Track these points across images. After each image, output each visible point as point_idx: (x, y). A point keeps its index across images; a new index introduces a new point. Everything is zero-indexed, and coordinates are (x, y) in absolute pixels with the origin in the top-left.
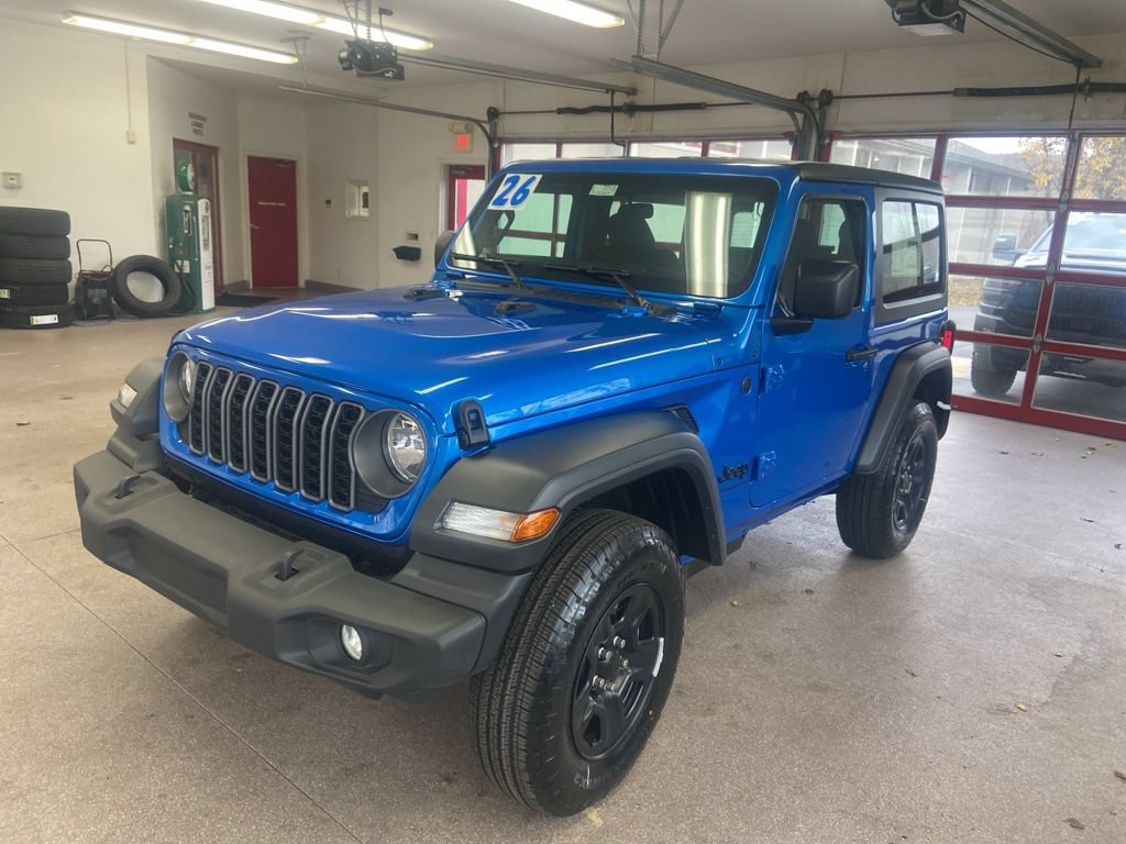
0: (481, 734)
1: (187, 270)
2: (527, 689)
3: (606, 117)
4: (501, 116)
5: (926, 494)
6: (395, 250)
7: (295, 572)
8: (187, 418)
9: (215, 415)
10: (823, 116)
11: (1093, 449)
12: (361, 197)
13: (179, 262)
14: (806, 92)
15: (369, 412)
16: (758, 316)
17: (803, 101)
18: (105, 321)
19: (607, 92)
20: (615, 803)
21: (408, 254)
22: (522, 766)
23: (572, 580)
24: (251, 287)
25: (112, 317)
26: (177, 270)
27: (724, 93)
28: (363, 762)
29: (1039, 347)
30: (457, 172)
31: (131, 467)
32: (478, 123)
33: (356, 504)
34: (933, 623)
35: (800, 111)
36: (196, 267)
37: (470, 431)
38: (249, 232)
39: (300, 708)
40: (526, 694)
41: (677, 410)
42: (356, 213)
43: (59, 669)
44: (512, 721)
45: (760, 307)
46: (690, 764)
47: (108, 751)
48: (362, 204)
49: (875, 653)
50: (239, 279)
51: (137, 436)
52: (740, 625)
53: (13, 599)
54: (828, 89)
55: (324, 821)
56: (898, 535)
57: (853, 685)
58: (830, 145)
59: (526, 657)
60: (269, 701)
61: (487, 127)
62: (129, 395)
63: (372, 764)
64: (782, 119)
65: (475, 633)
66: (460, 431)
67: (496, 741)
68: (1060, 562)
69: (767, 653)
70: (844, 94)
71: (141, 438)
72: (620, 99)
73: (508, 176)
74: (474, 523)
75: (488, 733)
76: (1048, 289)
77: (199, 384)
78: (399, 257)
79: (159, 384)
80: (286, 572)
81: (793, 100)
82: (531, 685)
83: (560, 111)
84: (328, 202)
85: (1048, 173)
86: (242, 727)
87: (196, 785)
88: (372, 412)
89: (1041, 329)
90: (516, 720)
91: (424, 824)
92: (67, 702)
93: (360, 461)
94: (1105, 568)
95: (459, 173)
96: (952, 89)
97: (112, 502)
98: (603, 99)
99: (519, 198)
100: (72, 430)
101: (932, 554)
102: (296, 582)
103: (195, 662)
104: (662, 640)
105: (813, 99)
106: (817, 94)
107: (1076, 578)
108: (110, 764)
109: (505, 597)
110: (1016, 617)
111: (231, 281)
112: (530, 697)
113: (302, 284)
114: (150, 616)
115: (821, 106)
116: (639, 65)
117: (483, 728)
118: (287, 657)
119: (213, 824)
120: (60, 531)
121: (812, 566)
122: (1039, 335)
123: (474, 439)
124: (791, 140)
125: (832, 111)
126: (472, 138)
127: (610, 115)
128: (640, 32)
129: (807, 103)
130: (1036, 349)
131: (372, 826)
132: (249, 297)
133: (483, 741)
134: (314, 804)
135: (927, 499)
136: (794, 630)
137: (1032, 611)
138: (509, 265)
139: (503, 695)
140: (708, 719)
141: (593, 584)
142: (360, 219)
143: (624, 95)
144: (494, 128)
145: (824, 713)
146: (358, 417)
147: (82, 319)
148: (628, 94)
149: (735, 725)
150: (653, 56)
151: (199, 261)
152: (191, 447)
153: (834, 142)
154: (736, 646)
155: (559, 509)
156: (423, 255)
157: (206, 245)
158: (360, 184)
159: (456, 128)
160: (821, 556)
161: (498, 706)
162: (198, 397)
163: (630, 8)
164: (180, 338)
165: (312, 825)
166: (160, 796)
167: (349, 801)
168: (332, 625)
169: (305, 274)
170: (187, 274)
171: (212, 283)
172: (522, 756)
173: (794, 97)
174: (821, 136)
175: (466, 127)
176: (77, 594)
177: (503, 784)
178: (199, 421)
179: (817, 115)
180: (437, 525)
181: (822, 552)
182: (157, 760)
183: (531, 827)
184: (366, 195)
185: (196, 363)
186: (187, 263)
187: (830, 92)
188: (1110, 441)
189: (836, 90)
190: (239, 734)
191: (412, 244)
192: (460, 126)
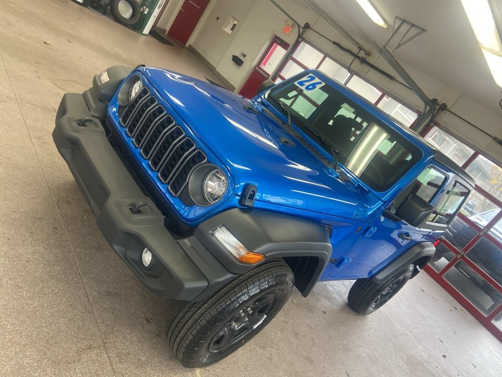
0: (175, 321)
1: (146, 13)
2: (206, 318)
3: (352, 58)
4: (309, 29)
5: (389, 298)
6: (233, 56)
7: (139, 212)
8: (126, 107)
9: (140, 115)
10: (438, 113)
11: (456, 309)
12: (232, 25)
13: (145, 7)
14: (437, 100)
15: (208, 162)
16: (382, 205)
17: (434, 103)
18: (102, 14)
19: (359, 48)
20: (209, 371)
21: (237, 61)
22: (185, 345)
23: (250, 283)
24: (166, 34)
25: (104, 13)
26: (142, 10)
27: (405, 79)
28: (117, 292)
29: (460, 257)
30: (277, 40)
31: (89, 110)
32: (299, 26)
33: (179, 196)
34: (365, 355)
35: (430, 106)
36: (150, 13)
37: (247, 199)
38: (179, 10)
39: (102, 251)
40: (204, 320)
41: (328, 227)
42: (226, 30)
43: (11, 173)
44: (192, 326)
45: (385, 202)
46: (246, 368)
47: (14, 226)
48: (231, 28)
49: (337, 356)
50: (163, 28)
51: (99, 99)
52: (292, 313)
53: (6, 127)
54: (446, 104)
55: (89, 312)
56: (370, 309)
57: (323, 367)
58: (432, 127)
59: (213, 304)
60: (91, 240)
61: (301, 30)
62: (105, 78)
63: (120, 295)
64: (421, 105)
65: (201, 288)
66: (243, 196)
67: (180, 328)
68: (423, 354)
69: (297, 332)
70: (451, 110)
71: (101, 100)
72: (362, 54)
73: (311, 75)
74: (226, 239)
75: (178, 323)
76: (479, 237)
77: (139, 96)
78: (233, 60)
79: (121, 83)
80: (135, 210)
81: (430, 100)
82: (208, 317)
83: (335, 43)
84: (218, 18)
85: (498, 180)
86: (75, 246)
87: (44, 264)
88: (210, 163)
89: (465, 250)
90: (194, 327)
91: (129, 337)
92: (7, 191)
93: (192, 180)
94: (438, 366)
95: (277, 41)
96: (494, 136)
97: (75, 124)
98: (355, 50)
99: (310, 87)
100: (65, 58)
101: (378, 322)
102: (137, 217)
103: (69, 203)
104: (265, 316)
105: (437, 104)
106: (441, 103)
107: (426, 365)
108: (13, 233)
109: (221, 280)
110: (397, 370)
111: (160, 27)
112: (205, 321)
113: (187, 45)
114: (60, 169)
115: (439, 109)
116: (383, 51)
117: (177, 320)
118: (116, 247)
119: (43, 287)
120: (39, 105)
121: (330, 301)
122: (463, 252)
123: (248, 203)
124: (418, 115)
125: (442, 114)
126: (293, 30)
127: (354, 58)
128: (391, 37)
129: (435, 104)
130: (459, 256)
131: (108, 326)
132: (163, 38)
133: (174, 324)
134: (88, 301)
135: (389, 299)
136: (311, 328)
137: (404, 371)
138: (290, 115)
139: (194, 313)
140: (261, 351)
141: (257, 289)
142: (226, 33)
143: (364, 53)
144: (304, 32)
145: (307, 374)
146: (203, 160)
147: (93, 7)
148: (366, 54)
149: (271, 359)
150: (391, 51)
151: (153, 12)
152: (121, 120)
153: (434, 127)
154: (286, 322)
155: (265, 257)
156: (244, 65)
157: (159, 7)
158: (235, 19)
159: (288, 23)
160: (336, 298)
161: (189, 316)
162: (136, 101)
163: (394, 24)
164: (141, 68)
165: (83, 311)
166: (27, 261)
167: (103, 308)
168: (142, 245)
169: (191, 41)
170: (145, 14)
171: (153, 24)
172: (187, 342)
173: (431, 99)
174: (431, 121)
175: (293, 25)
176: (34, 140)
177: (171, 344)
178: (131, 112)
179: (435, 112)
180: (211, 232)
181: (337, 296)
182: (33, 242)
183: (171, 363)
184: (235, 25)
185: (143, 86)
186: (147, 9)
187: (446, 106)
188: (464, 309)
189: (449, 106)
190: (72, 249)
191: (242, 58)
192: (290, 22)
